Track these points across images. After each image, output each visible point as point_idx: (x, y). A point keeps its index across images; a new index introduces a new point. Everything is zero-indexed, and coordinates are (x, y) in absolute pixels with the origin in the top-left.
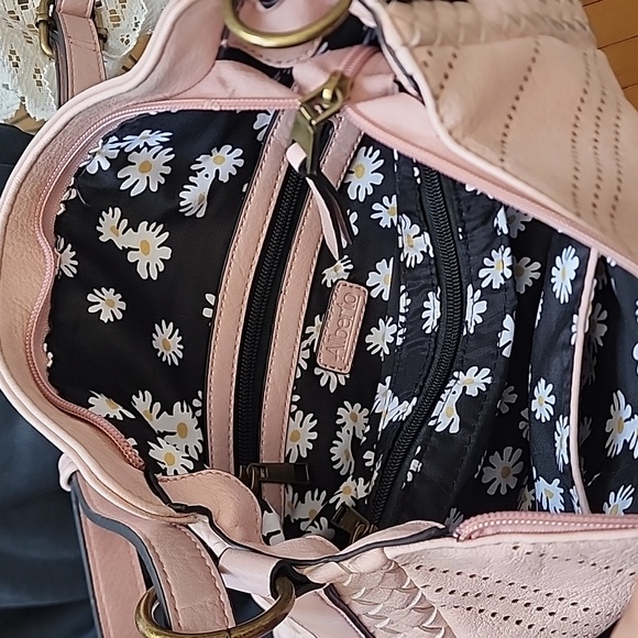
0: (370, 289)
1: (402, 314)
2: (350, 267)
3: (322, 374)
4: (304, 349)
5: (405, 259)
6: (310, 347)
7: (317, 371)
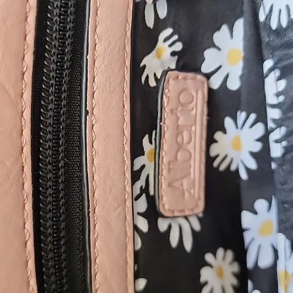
0: (208, 76)
1: (273, 106)
2: (179, 47)
3: (170, 227)
4: (137, 198)
5: (269, 17)
6: (145, 190)
7: (162, 225)
